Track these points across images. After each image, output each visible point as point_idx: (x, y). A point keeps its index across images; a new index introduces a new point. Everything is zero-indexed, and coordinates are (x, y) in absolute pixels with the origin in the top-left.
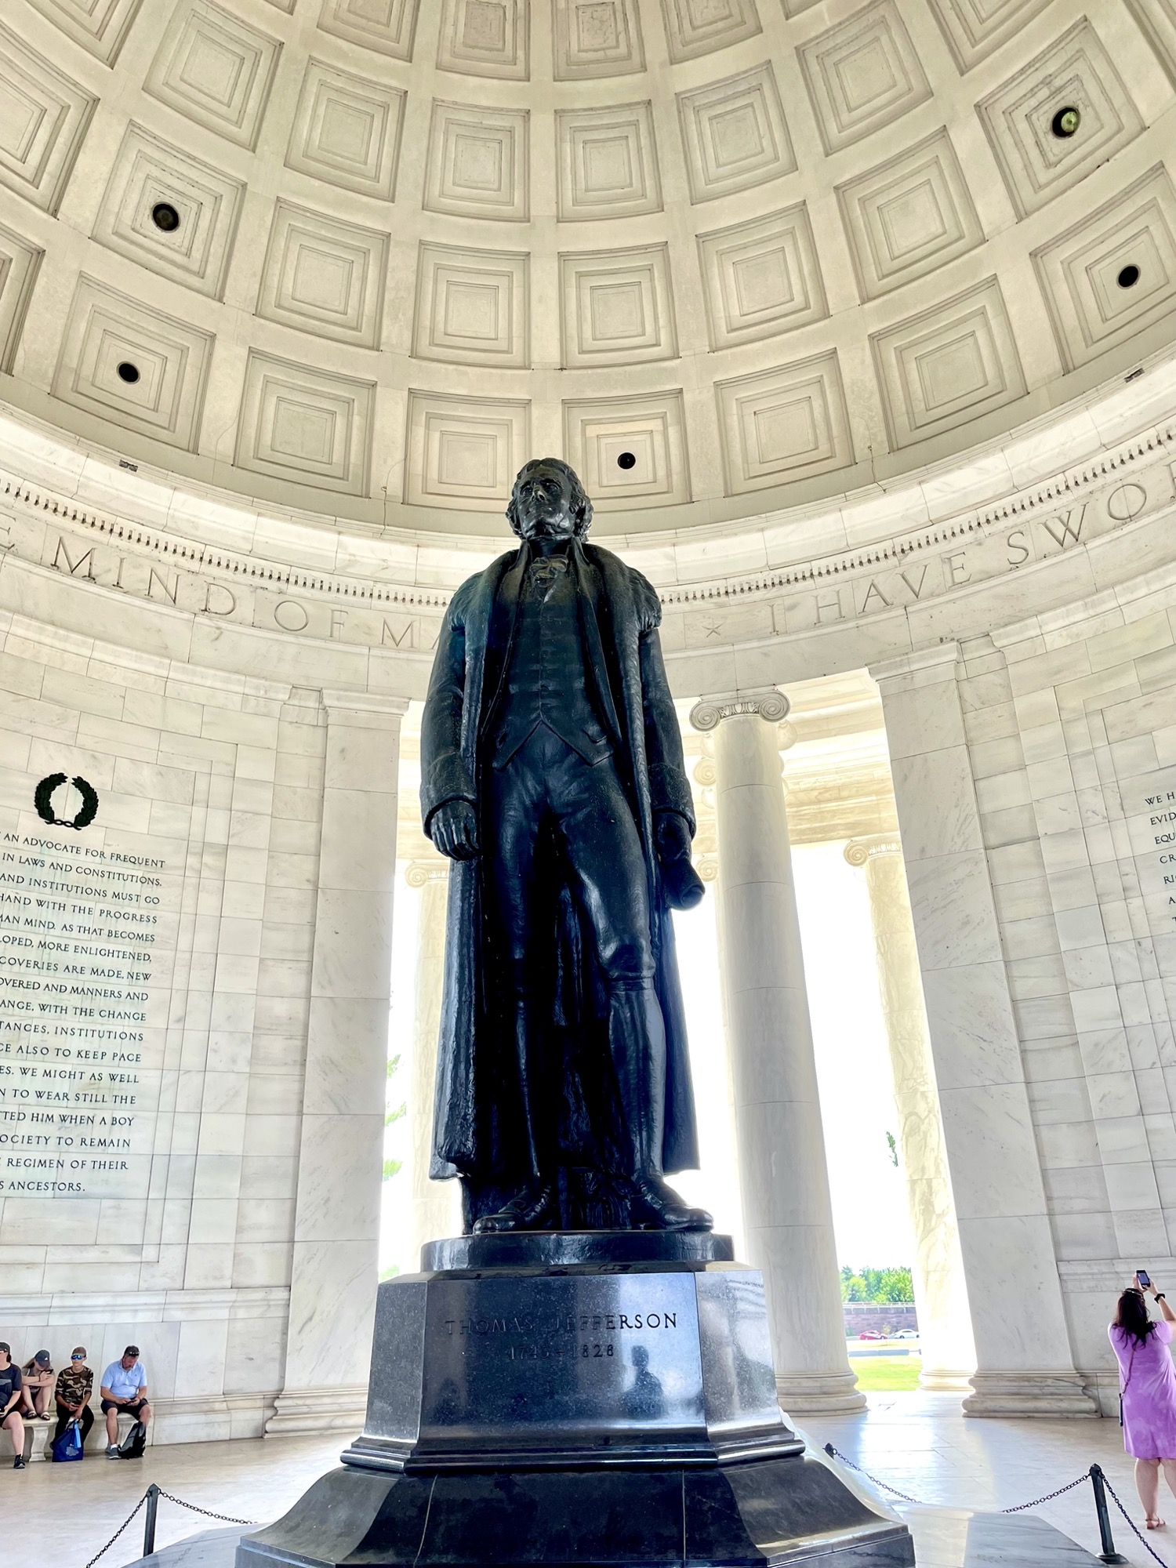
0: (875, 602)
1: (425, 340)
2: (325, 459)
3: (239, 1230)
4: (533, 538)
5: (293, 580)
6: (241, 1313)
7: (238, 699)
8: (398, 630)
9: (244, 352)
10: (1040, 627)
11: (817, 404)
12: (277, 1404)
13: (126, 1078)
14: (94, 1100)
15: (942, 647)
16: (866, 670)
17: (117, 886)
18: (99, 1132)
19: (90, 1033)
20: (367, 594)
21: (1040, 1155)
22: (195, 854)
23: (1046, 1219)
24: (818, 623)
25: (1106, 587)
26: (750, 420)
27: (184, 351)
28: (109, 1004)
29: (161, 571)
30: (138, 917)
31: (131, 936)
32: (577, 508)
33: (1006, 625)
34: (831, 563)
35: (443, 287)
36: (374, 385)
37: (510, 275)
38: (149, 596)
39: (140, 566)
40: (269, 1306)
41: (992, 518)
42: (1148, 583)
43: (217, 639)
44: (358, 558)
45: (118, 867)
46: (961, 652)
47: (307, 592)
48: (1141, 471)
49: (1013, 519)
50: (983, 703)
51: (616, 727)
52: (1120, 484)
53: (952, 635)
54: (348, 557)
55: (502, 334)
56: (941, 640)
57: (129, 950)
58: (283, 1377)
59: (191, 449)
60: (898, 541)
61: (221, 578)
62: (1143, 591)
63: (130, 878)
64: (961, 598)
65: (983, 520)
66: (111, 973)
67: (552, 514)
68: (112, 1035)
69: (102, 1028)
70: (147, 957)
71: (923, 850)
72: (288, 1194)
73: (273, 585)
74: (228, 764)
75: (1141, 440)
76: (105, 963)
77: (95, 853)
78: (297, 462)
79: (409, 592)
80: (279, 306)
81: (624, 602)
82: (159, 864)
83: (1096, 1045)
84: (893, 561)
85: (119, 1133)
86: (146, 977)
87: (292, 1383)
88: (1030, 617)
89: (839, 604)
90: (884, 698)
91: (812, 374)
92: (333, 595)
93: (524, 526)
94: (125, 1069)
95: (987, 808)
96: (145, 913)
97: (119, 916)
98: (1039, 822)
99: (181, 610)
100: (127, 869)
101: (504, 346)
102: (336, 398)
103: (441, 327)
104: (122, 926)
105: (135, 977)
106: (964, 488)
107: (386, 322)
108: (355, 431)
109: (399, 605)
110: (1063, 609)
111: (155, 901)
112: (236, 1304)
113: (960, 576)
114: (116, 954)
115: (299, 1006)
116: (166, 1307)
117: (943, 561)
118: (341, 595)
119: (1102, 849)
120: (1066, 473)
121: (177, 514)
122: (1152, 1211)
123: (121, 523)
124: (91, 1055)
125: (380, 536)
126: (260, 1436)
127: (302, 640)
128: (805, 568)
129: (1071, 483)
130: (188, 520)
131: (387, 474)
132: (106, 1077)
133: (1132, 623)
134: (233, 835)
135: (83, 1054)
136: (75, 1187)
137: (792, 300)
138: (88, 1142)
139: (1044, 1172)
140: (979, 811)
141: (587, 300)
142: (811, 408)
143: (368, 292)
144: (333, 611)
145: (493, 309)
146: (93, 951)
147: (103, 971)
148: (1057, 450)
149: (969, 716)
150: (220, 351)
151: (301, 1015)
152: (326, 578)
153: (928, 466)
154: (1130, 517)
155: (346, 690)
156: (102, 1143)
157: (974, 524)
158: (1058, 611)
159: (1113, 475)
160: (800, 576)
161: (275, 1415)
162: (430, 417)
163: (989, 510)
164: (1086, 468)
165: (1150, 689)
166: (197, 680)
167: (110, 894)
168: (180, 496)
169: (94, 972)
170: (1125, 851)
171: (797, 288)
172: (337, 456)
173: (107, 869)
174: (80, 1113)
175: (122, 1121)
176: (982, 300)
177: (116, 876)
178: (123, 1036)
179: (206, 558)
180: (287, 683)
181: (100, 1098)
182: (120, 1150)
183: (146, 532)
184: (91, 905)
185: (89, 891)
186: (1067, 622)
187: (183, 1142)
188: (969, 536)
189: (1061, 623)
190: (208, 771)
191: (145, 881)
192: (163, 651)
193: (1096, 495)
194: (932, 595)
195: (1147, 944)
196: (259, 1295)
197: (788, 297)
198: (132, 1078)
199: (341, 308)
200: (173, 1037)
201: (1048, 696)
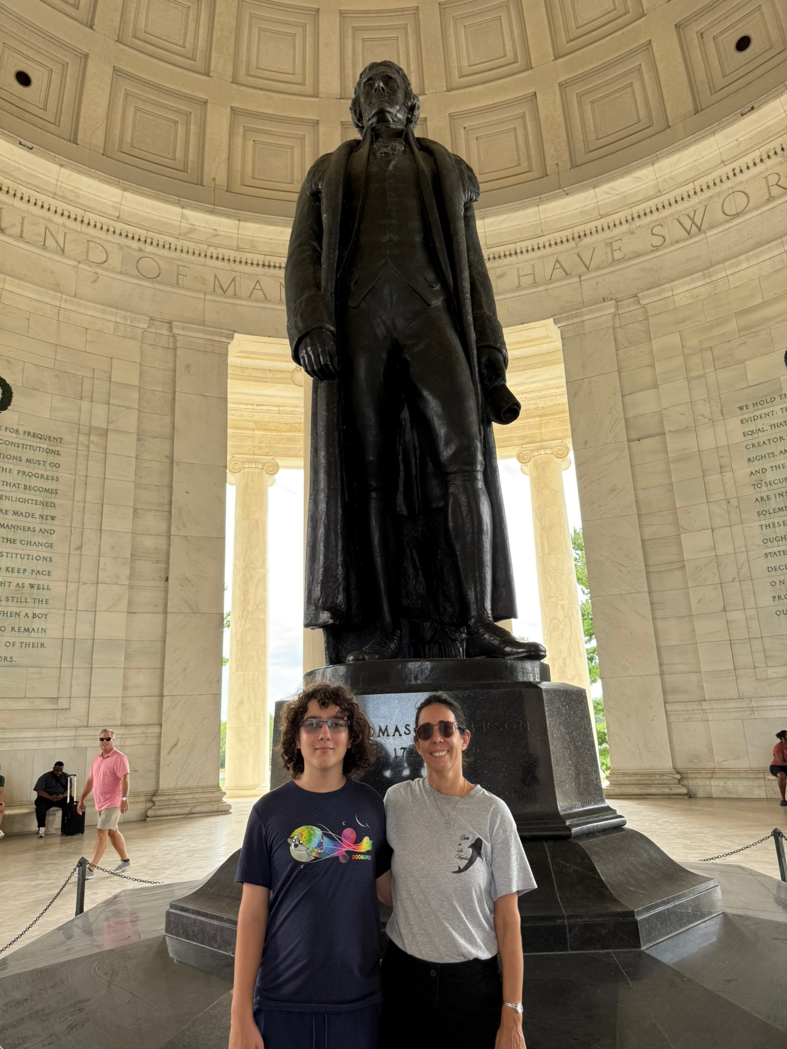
0: (559, 273)
1: (242, 72)
2: (170, 156)
3: (125, 688)
4: (374, 125)
5: (149, 241)
6: (129, 742)
7: (111, 325)
8: (225, 282)
9: (110, 70)
10: (672, 290)
11: (520, 132)
12: (154, 799)
13: (41, 586)
14: (19, 600)
15: (605, 304)
16: (552, 319)
17: (29, 454)
18: (24, 623)
19: (14, 556)
20: (203, 255)
21: (657, 638)
22: (85, 434)
23: (659, 678)
24: (519, 287)
25: (718, 263)
26: (473, 143)
27: (65, 66)
28: (27, 536)
29: (52, 228)
30: (45, 477)
31: (41, 489)
32: (410, 104)
33: (649, 289)
34: (529, 244)
35: (255, 32)
36: (206, 103)
37: (304, 26)
38: (44, 246)
39: (35, 224)
40: (147, 737)
41: (642, 214)
42: (748, 259)
43: (95, 281)
44: (196, 227)
45: (29, 441)
46: (617, 308)
47: (160, 251)
48: (747, 181)
49: (656, 216)
50: (630, 343)
51: (449, 276)
52: (731, 191)
53: (611, 296)
54: (189, 226)
55: (298, 70)
56: (604, 300)
57: (40, 499)
58: (158, 782)
59: (72, 140)
60: (576, 229)
61: (96, 237)
62: (745, 266)
63: (38, 449)
64: (618, 270)
65: (635, 216)
66: (27, 515)
67: (392, 105)
68: (30, 557)
69: (23, 552)
70: (52, 505)
71: (586, 442)
72: (158, 665)
73: (135, 244)
74: (105, 372)
75: (748, 159)
76: (23, 508)
77: (12, 430)
78: (150, 157)
79: (232, 254)
80: (135, 37)
81: (452, 178)
82: (59, 440)
83: (697, 567)
84: (572, 244)
85: (37, 624)
86: (53, 518)
87: (163, 785)
88: (665, 283)
89: (534, 274)
90: (562, 339)
91: (518, 111)
92: (178, 254)
93: (366, 116)
94: (41, 581)
95: (631, 414)
96: (50, 474)
97: (30, 475)
98: (665, 423)
99: (70, 258)
100: (36, 443)
101: (298, 79)
102: (177, 111)
103: (254, 62)
104: (34, 482)
105: (44, 518)
106: (625, 192)
107: (214, 55)
108: (192, 137)
109: (226, 264)
110: (689, 278)
111: (57, 466)
112: (124, 736)
113: (617, 255)
114: (30, 501)
115: (162, 542)
116: (77, 738)
117: (607, 245)
118: (184, 255)
119: (708, 440)
120: (695, 182)
121: (63, 185)
122: (729, 671)
123: (21, 190)
124: (16, 570)
125: (212, 212)
126: (144, 819)
127: (157, 286)
128: (511, 247)
129: (698, 190)
130: (72, 191)
131: (216, 170)
132: (27, 585)
133: (735, 288)
134: (111, 422)
135: (10, 570)
136: (8, 659)
137: (505, 56)
138: (16, 629)
139: (658, 648)
140: (625, 416)
141: (359, 47)
142: (516, 136)
143: (201, 32)
144: (178, 266)
145: (292, 52)
146: (14, 499)
147: (21, 513)
148: (690, 165)
149: (621, 352)
150: (92, 67)
151: (164, 547)
152: (173, 241)
153: (598, 178)
154: (737, 214)
155: (189, 323)
156: (27, 630)
157: (629, 218)
158: (685, 279)
159: (727, 185)
160: (507, 253)
161: (154, 805)
162: (246, 130)
163: (640, 208)
164: (709, 179)
165: (745, 333)
166: (82, 310)
167: (24, 459)
168: (65, 172)
169: (15, 513)
170: (723, 442)
171: (509, 47)
172: (179, 154)
173: (21, 442)
174: (10, 609)
175: (40, 616)
176: (640, 60)
177: (28, 447)
178: (38, 558)
179: (86, 221)
180: (146, 315)
181: (23, 600)
182: (40, 635)
183: (41, 198)
184: (12, 467)
185: (9, 457)
186: (691, 287)
187: (84, 630)
188: (625, 227)
189: (687, 288)
190: (91, 375)
191: (48, 451)
192: (57, 287)
193: (715, 199)
194: (598, 268)
195: (734, 502)
196: (139, 730)
197: (502, 54)
198: (45, 587)
199: (181, 43)
200: (74, 561)
201: (676, 339)
